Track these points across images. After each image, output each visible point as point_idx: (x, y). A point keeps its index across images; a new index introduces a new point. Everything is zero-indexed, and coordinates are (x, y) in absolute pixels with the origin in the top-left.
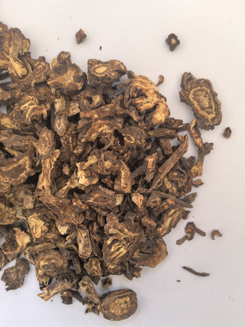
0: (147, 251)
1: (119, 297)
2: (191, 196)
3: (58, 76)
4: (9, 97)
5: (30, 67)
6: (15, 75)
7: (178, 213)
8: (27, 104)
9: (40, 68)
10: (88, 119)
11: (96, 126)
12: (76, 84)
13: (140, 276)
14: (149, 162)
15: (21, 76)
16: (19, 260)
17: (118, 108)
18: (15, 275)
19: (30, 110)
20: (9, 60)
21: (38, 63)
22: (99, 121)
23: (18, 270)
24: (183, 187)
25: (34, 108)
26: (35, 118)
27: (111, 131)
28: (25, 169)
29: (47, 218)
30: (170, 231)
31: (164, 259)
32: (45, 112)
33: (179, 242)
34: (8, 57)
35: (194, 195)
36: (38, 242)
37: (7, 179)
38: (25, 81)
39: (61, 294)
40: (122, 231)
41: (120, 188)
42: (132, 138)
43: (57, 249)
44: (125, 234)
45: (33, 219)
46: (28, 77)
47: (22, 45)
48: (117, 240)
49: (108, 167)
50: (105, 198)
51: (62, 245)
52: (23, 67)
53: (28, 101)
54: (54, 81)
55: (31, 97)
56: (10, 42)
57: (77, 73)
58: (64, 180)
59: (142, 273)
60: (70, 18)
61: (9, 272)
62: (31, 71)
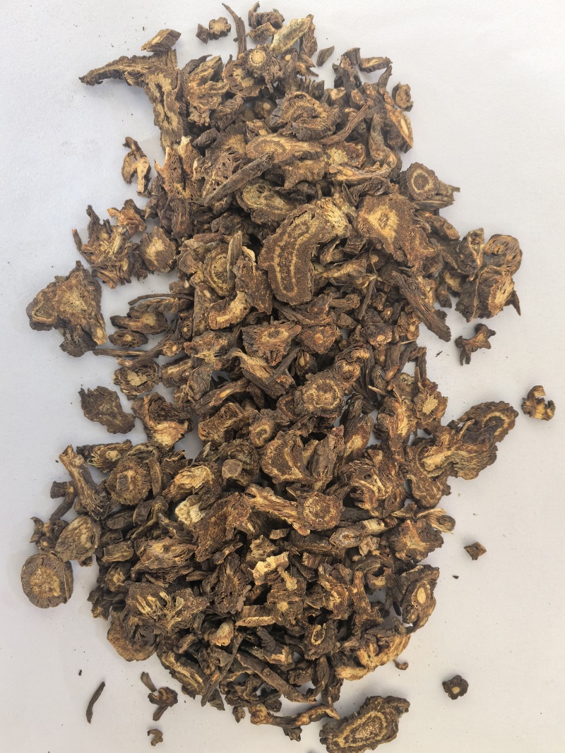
0: (137, 636)
1: (62, 583)
2: (220, 702)
3: (417, 531)
4: (393, 449)
5: (436, 475)
6: (426, 454)
7: (196, 685)
8: (380, 484)
9: (433, 490)
10: (352, 581)
11: (340, 589)
12: (405, 551)
13: (95, 617)
14: (280, 655)
15: (424, 462)
16: (132, 419)
17: (365, 617)
18: (108, 409)
19: (371, 487)
20: (449, 449)
21: (441, 487)
22: (347, 593)
23: (114, 416)
24: (236, 692)
25: (373, 492)
26: (359, 492)
27: (331, 606)
28: (283, 473)
29: (205, 493)
30: (166, 668)
31: (121, 655)
32: (367, 506)
33: (145, 677)
34: (453, 449)
35: (221, 707)
36: (163, 464)
37: (272, 454)
38: (415, 463)
39: (70, 482)
40: (179, 614)
41: (245, 616)
42: (319, 642)
43: (151, 496)
44: (173, 617)
45: (205, 473)
46: (422, 470)
47: (469, 470)
48: (165, 606)
49: (278, 606)
50: (231, 593)
51: (157, 505)
52: (436, 466)
53: (384, 486)
54: (411, 526)
55: (389, 490)
56: (476, 452)
57: (420, 554)
58: (261, 522)
59: (100, 620)
60: (504, 535)
61: (113, 401)
62: (429, 476)
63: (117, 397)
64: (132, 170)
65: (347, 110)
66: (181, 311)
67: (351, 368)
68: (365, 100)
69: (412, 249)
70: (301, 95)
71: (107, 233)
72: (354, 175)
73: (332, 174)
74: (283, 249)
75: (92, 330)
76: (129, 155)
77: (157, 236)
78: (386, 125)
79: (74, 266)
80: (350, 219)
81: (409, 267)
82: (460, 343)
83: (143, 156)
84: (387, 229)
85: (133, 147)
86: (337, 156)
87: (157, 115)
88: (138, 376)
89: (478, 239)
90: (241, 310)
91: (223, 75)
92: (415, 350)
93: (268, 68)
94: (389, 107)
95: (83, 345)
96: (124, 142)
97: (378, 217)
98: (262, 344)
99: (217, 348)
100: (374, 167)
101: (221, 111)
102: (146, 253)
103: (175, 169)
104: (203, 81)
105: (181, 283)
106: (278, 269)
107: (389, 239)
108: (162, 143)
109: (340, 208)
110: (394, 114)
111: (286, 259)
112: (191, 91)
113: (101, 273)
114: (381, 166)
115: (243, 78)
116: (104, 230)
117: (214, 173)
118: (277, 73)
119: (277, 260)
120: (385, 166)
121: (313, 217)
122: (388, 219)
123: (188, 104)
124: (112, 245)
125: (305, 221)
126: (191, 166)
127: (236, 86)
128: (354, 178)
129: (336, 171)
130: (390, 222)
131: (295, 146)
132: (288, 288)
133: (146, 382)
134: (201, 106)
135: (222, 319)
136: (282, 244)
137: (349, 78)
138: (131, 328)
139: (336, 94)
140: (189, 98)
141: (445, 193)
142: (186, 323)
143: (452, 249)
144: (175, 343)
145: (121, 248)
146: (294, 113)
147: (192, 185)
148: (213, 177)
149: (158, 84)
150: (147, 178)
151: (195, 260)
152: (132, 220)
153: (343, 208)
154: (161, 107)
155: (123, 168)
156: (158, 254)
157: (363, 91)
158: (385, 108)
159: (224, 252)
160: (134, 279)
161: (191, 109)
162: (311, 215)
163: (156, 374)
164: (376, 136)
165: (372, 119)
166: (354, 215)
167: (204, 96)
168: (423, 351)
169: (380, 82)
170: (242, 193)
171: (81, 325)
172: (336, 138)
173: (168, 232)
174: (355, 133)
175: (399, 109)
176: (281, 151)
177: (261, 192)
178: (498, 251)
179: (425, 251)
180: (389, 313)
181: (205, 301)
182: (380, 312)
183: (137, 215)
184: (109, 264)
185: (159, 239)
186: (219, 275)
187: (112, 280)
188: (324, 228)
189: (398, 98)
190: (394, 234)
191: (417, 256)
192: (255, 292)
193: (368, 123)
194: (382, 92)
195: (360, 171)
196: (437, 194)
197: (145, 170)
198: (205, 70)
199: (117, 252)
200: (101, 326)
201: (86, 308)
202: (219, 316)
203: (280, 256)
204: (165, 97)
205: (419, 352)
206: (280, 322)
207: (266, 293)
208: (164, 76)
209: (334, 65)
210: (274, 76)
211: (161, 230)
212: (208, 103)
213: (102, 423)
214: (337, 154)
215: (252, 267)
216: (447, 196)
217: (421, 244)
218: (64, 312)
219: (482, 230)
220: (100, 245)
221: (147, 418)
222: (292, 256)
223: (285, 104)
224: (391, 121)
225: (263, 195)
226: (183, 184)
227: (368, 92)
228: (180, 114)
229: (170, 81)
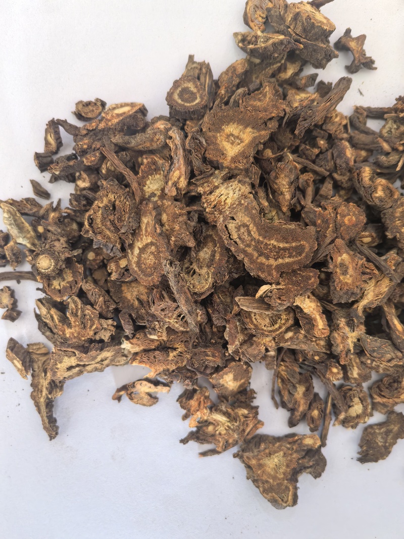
63: (371, 426)
64: (146, 397)
65: (104, 171)
66: (296, 360)
67: (380, 188)
68: (94, 150)
69: (265, 110)
70: (88, 220)
71: (208, 426)
72: (179, 169)
73: (178, 193)
74: (261, 254)
75: (306, 448)
76: (131, 399)
77: (220, 379)
78: (121, 130)
79: (237, 460)
80: (229, 177)
81: (285, 114)
82: (352, 69)
83: (133, 385)
84: (242, 136)
85: (122, 393)
86: (153, 185)
87: (96, 369)
88: (353, 406)
89: (249, 38)
90: (311, 302)
91: (59, 300)
92: (358, 118)
93: (57, 253)
94: (102, 125)
95: (317, 457)
96: (117, 401)
97: (230, 145)
98: (353, 282)
99: (347, 329)
100: (171, 146)
101: (101, 307)
102: (233, 390)
103: (154, 357)
104: (64, 320)
105: (269, 359)
106: (280, 261)
107: (255, 135)
108: (121, 365)
109: (217, 187)
110: (110, 120)
111: (272, 252)
112: (76, 335)
113: (248, 435)
114: (171, 138)
115: (64, 280)
116: (204, 428)
117: (167, 320)
118: (62, 244)
119: (272, 262)
120: (170, 133)
121: (233, 218)
122: (232, 135)
123: (91, 341)
124: (221, 422)
125: (236, 228)
126: (153, 340)
127: (71, 287)
128: (183, 169)
129: (174, 189)
130: (236, 133)
131: (146, 231)
132: (299, 250)
133: (359, 398)
134: (94, 327)
135: (321, 323)
136: (256, 254)
137: (70, 166)
138: (304, 410)
139: (84, 181)
140: (83, 339)
141: (197, 71)
142: (309, 357)
143: (256, 67)
144: (330, 369)
145: (226, 414)
146: (109, 229)
147: (171, 341)
148: (171, 321)
149: (67, 369)
150: (156, 383)
151: (252, 345)
152: (200, 402)
153: (216, 184)
154: (89, 366)
155: (144, 405)
156: (235, 379)
157: (84, 152)
158: (103, 130)
159: (250, 315)
160: (255, 403)
161: (97, 338)
162: (231, 221)
163: (354, 388)
164: (136, 141)
165: (116, 145)
166: (224, 173)
167: (82, 323)
168: (358, 110)
169: (73, 132)
170: (195, 293)
171: (299, 459)
172: (134, 185)
173: (217, 369)
174: (128, 164)
175: (103, 115)
176: (153, 247)
177: (194, 272)
178: (263, 18)
179: (268, 96)
180: (322, 142)
181: (298, 339)
182: (321, 153)
183: (195, 398)
184: (242, 428)
185: (223, 378)
186: (273, 323)
187: (256, 424)
188: (247, 208)
189: (90, 115)
190: (249, 130)
191: (275, 106)
192: (301, 287)
193: (120, 149)
194: (85, 132)
195: (175, 161)
196: (199, 78)
197: (149, 385)
198: (52, 317)
199: (228, 418)
200: (300, 439)
201: (282, 453)
202: (318, 326)
203: (267, 258)
204: (82, 363)
205: (361, 114)
206: (330, 261)
207: (300, 274)
208: (61, 362)
209: (51, 181)
210: (65, 248)
211: (214, 376)
212: (91, 320)
213: (395, 443)
214: (151, 186)
215: (277, 289)
216: (201, 69)
217: (260, 100)
218: (284, 474)
219: (236, 35)
220: (220, 434)
221: (397, 400)
222: (270, 245)
223: (100, 238)
224: (118, 123)
225: (197, 270)
226: (169, 350)
227: (85, 147)
228: (102, 349)
229: (66, 358)
